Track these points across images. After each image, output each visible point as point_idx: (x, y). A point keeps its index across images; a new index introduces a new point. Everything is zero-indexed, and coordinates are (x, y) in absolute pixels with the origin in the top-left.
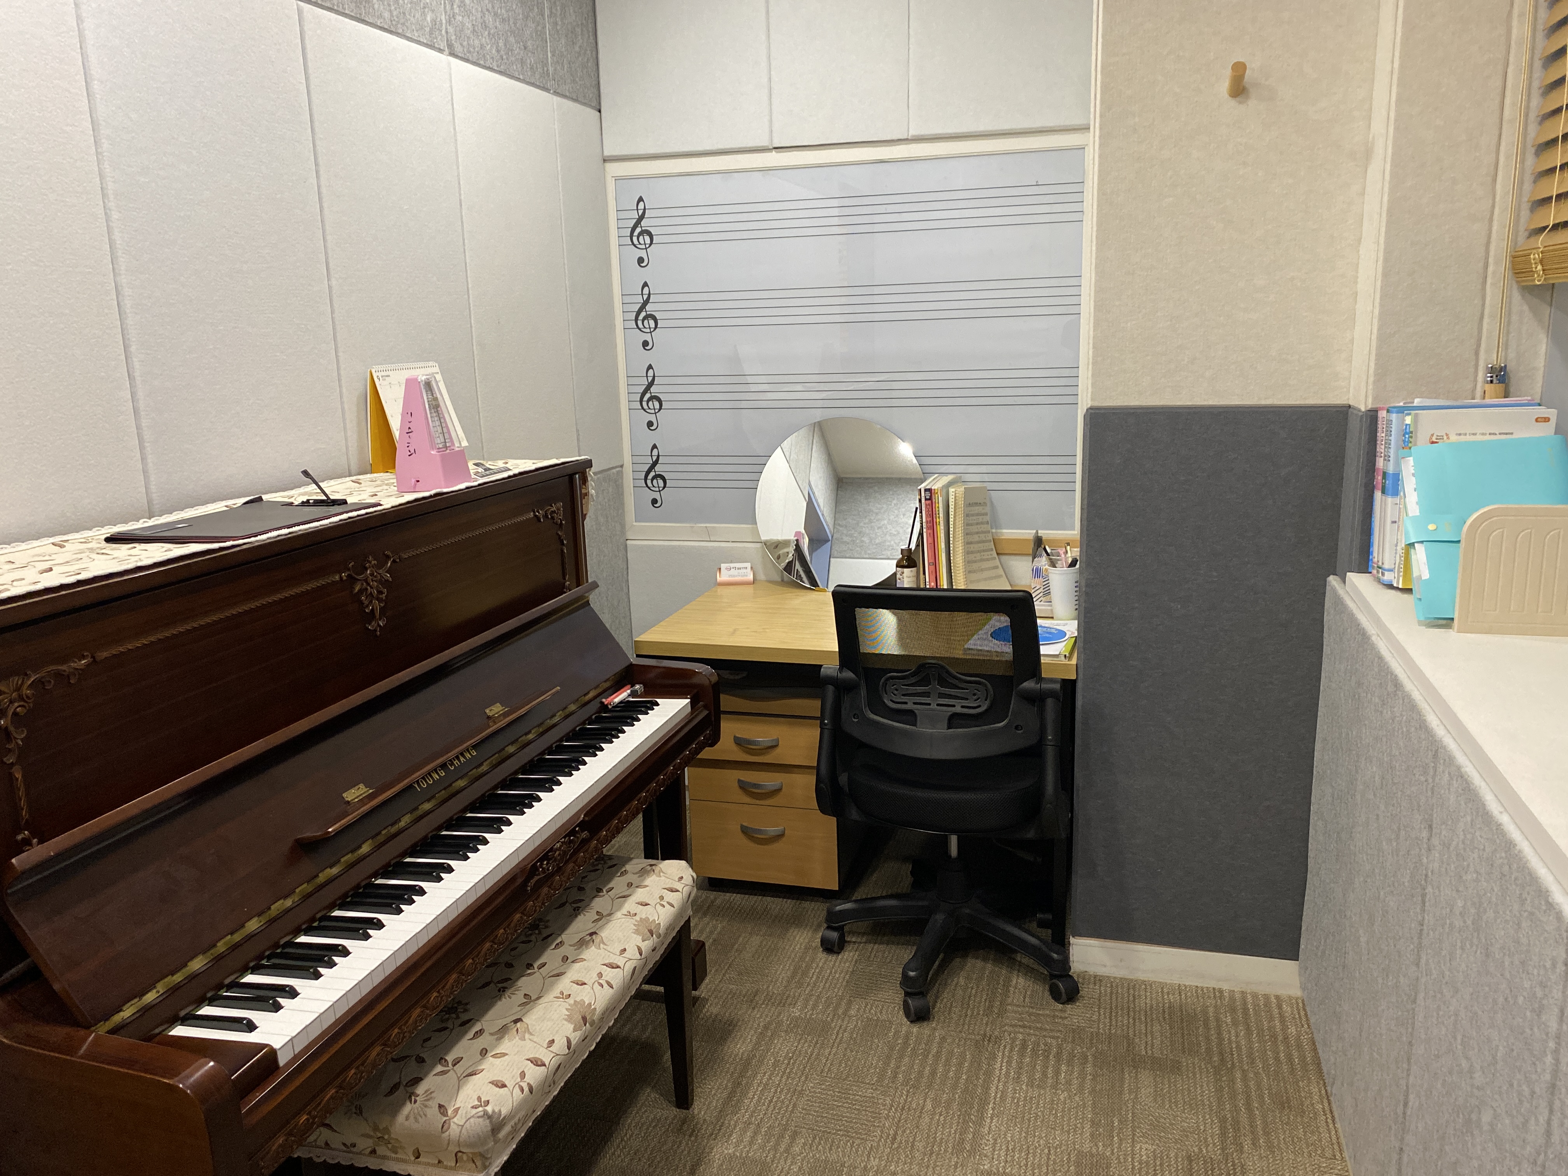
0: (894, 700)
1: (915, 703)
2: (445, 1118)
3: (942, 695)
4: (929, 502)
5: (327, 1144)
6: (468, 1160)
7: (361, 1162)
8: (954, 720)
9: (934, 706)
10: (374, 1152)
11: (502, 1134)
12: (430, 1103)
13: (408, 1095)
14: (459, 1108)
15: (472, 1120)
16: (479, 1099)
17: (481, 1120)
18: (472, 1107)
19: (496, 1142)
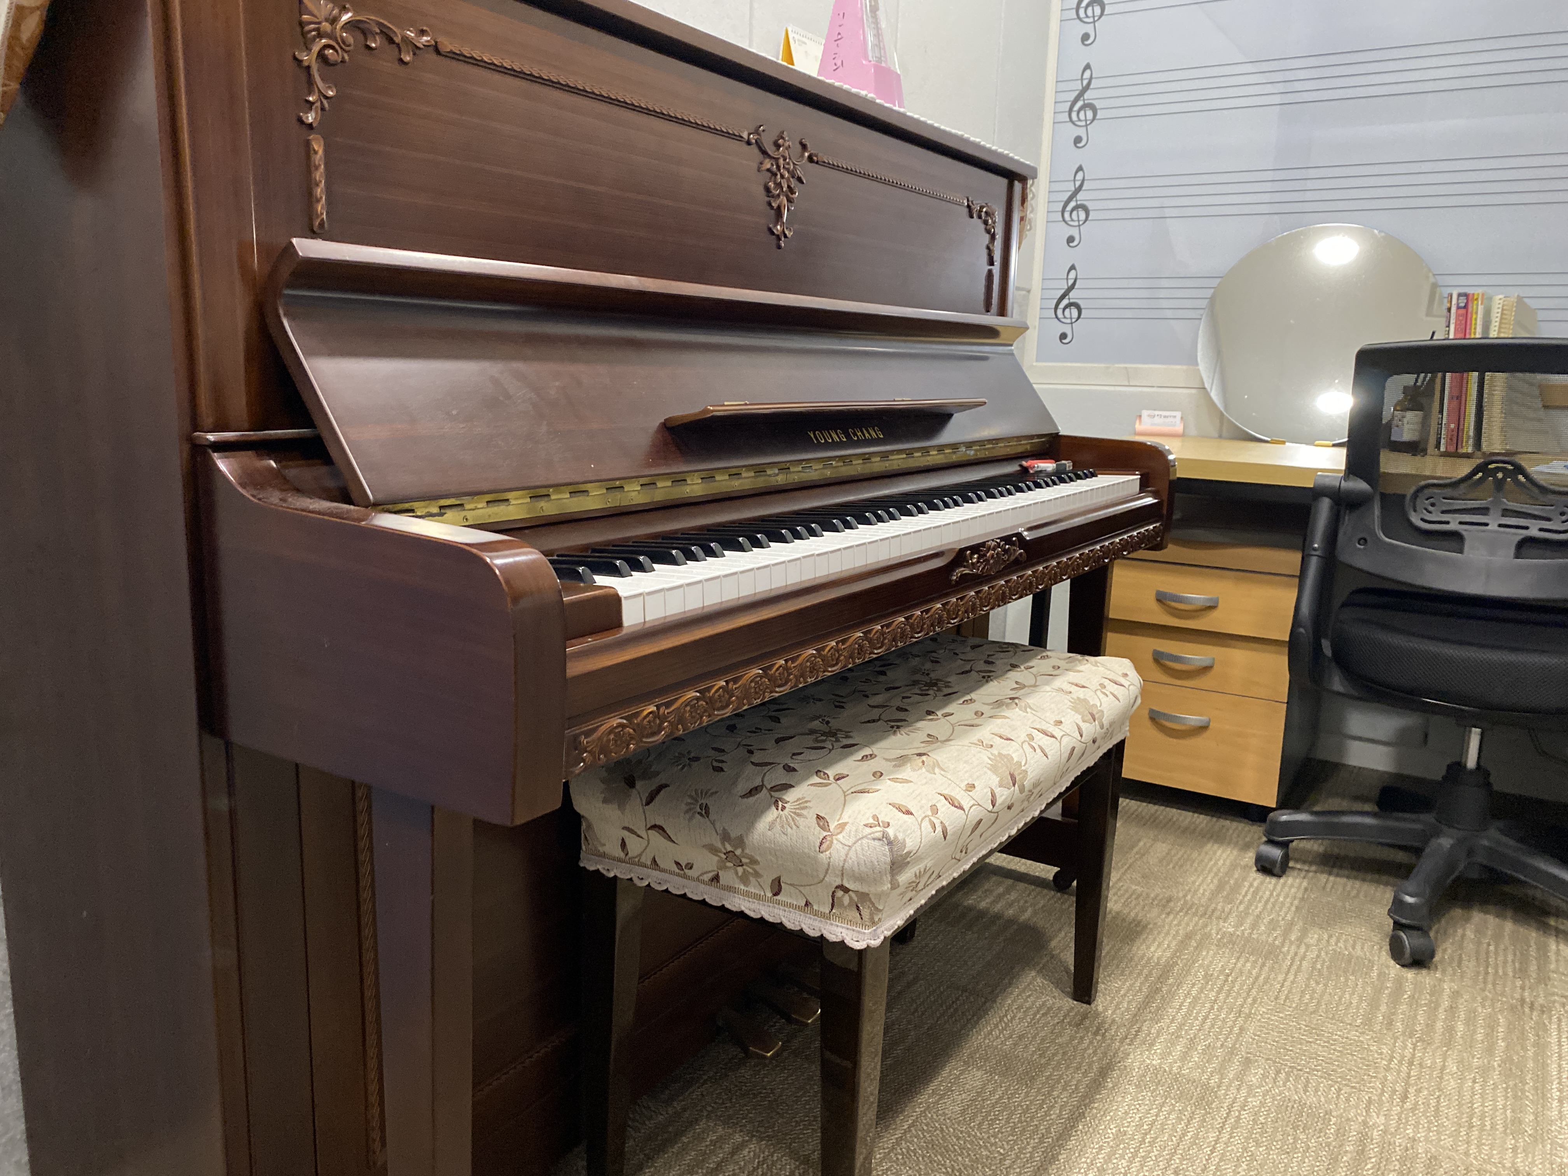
0: (1428, 519)
1: (1461, 523)
2: (825, 834)
3: (1506, 512)
4: (1463, 311)
5: (654, 861)
6: (850, 905)
7: (697, 892)
8: (1526, 546)
9: (1493, 526)
10: (716, 879)
11: (904, 878)
12: (804, 812)
13: (773, 800)
14: (845, 824)
15: (865, 841)
16: (875, 817)
17: (877, 843)
18: (866, 825)
19: (894, 886)
